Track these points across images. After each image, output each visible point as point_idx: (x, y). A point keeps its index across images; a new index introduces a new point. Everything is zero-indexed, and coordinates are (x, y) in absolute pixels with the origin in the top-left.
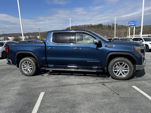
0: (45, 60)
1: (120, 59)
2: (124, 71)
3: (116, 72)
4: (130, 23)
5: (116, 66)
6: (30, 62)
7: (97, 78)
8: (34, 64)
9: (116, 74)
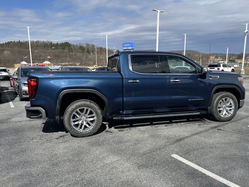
0: (122, 103)
1: (225, 94)
2: (229, 109)
3: (220, 111)
4: (126, 45)
5: (221, 102)
6: (89, 109)
7: (199, 124)
8: (99, 111)
9: (220, 114)
